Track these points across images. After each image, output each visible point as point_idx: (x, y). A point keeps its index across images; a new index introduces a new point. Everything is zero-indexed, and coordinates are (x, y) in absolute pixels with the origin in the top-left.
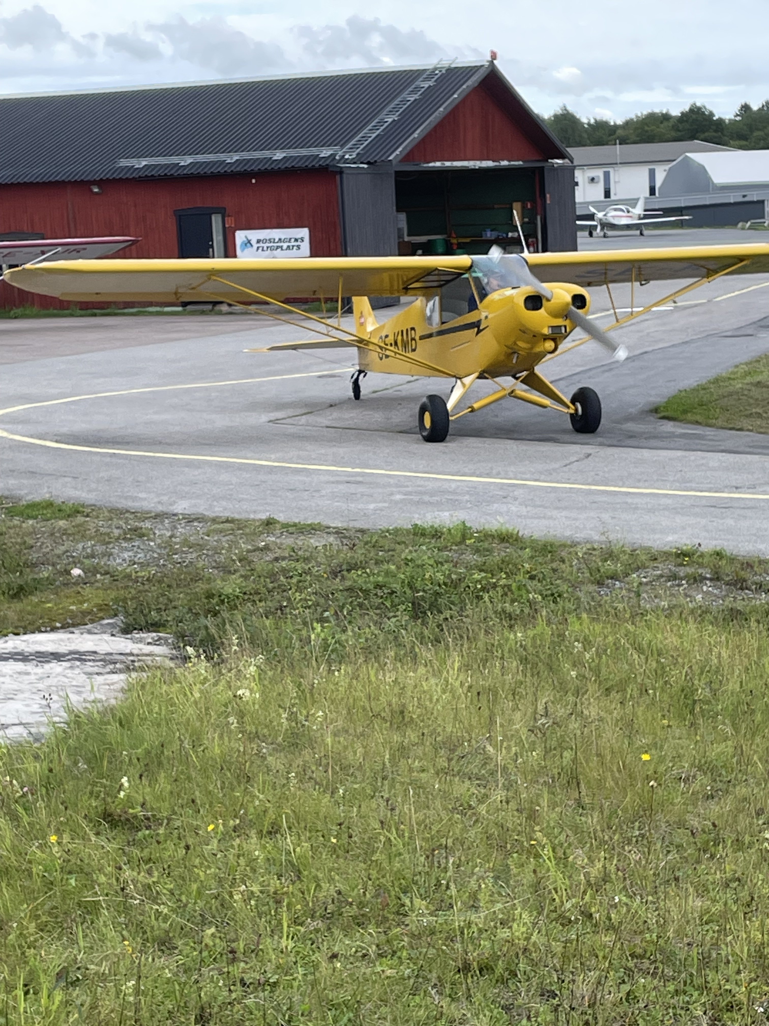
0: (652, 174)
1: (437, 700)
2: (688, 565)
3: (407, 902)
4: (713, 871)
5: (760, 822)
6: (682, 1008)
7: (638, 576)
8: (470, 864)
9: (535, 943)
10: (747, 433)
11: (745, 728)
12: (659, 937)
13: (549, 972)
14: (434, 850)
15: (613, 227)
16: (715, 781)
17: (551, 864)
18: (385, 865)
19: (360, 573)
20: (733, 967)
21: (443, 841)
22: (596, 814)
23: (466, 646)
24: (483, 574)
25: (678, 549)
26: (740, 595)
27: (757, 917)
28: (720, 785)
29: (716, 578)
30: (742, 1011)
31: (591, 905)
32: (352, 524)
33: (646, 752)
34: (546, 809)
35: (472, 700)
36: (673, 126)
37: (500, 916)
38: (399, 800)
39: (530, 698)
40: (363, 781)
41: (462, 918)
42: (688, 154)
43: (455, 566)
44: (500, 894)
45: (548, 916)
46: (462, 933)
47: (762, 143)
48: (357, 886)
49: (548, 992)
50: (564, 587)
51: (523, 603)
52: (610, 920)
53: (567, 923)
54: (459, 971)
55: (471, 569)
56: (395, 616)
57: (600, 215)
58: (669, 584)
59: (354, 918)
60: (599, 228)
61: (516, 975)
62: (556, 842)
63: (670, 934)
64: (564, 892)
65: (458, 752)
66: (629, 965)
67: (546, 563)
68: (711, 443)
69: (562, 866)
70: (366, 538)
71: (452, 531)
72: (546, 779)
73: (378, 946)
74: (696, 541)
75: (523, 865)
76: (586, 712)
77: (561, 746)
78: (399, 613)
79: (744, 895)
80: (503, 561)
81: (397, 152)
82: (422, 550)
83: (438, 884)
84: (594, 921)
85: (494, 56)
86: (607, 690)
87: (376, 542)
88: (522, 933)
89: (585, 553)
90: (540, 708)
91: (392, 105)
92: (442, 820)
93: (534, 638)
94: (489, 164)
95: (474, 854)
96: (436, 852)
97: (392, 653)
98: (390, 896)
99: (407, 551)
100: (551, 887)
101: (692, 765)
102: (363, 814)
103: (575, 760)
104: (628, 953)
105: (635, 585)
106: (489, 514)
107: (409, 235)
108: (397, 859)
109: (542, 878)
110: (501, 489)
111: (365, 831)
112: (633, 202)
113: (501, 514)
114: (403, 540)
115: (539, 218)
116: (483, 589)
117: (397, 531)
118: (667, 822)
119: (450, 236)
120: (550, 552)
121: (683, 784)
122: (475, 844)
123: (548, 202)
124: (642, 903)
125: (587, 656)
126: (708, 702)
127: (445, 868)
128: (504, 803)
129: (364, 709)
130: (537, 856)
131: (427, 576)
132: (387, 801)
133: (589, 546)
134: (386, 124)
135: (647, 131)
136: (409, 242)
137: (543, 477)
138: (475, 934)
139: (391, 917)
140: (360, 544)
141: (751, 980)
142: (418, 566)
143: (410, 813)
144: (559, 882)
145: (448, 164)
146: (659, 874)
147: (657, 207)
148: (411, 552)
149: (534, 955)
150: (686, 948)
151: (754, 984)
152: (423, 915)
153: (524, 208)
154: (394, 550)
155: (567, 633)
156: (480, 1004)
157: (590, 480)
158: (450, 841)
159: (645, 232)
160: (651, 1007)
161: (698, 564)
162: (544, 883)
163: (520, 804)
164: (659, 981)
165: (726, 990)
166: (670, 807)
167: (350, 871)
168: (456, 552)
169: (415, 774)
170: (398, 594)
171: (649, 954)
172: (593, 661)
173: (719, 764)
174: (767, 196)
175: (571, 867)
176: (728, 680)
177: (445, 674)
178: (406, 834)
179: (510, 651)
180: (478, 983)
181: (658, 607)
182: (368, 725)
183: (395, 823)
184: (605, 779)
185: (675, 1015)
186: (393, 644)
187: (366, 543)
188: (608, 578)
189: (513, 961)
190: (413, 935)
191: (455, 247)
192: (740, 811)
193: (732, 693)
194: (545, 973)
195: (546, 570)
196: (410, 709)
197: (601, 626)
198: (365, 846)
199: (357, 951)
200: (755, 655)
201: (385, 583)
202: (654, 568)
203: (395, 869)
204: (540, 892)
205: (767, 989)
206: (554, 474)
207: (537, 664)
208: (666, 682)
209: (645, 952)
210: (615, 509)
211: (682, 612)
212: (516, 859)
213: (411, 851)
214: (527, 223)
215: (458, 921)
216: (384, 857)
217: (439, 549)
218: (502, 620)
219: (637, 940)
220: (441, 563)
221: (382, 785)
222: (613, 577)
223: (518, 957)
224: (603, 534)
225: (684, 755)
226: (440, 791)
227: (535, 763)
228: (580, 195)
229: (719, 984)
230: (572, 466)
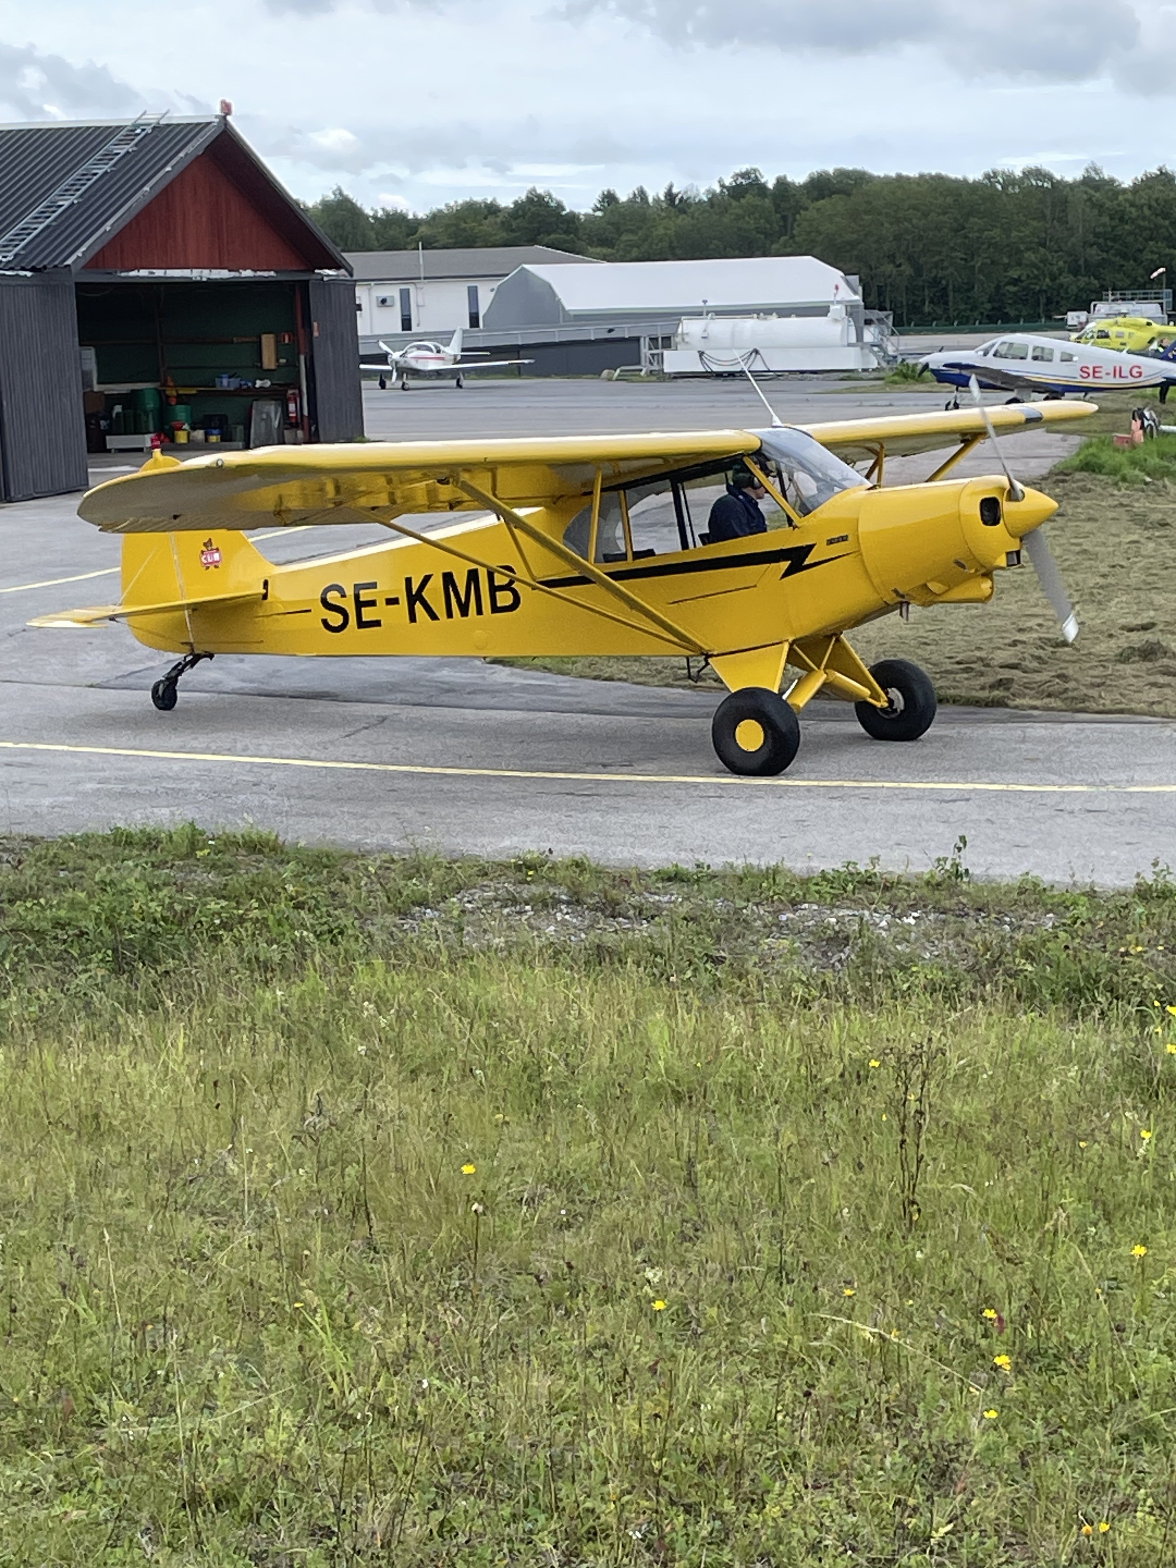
0: (473, 295)
1: (151, 1096)
2: (532, 881)
3: (104, 1406)
4: (568, 1335)
5: (639, 1259)
6: (522, 1541)
7: (460, 900)
8: (202, 1342)
9: (300, 1457)
10: (620, 684)
11: (618, 1122)
12: (488, 1437)
13: (322, 1499)
14: (144, 1324)
15: (416, 373)
16: (573, 1201)
17: (326, 1338)
18: (69, 1351)
19: (29, 905)
20: (597, 1475)
21: (161, 1310)
22: (394, 1259)
23: (196, 1013)
24: (224, 903)
25: (519, 857)
26: (611, 926)
27: (632, 1398)
28: (580, 1208)
29: (575, 901)
30: (610, 1540)
31: (387, 1393)
32: (16, 829)
33: (469, 1162)
34: (318, 1254)
35: (205, 1095)
36: (503, 223)
37: (248, 1420)
38: (91, 1251)
39: (296, 1086)
40: (35, 1224)
41: (189, 1426)
42: (526, 266)
43: (180, 891)
44: (248, 1387)
45: (321, 1416)
46: (189, 1448)
47: (635, 252)
48: (24, 1387)
49: (320, 1529)
50: (347, 920)
51: (285, 945)
52: (416, 1415)
53: (348, 1422)
54: (184, 1506)
55: (206, 895)
56: (86, 971)
57: (396, 356)
58: (506, 911)
59: (21, 1434)
60: (395, 374)
61: (272, 1507)
62: (335, 1304)
63: (505, 1431)
64: (346, 1378)
65: (184, 1175)
66: (442, 1481)
67: (319, 883)
68: (565, 699)
69: (342, 1338)
70: (39, 851)
71: (175, 837)
72: (320, 1209)
73: (57, 1476)
74: (545, 846)
75: (284, 1341)
76: (381, 1107)
77: (342, 1160)
78: (92, 966)
79: (613, 1367)
80: (254, 883)
81: (79, 253)
82: (128, 867)
83: (152, 1376)
84: (391, 1419)
85: (227, 108)
86: (412, 1072)
87: (55, 856)
88: (282, 1443)
89: (380, 868)
90: (311, 1102)
91: (70, 181)
92: (157, 1278)
93: (301, 998)
94: (223, 274)
95: (207, 1328)
96: (150, 1327)
97: (82, 1028)
98: (76, 1399)
99: (104, 869)
100: (326, 1371)
101: (538, 1180)
102: (34, 1275)
103: (362, 1178)
104: (442, 1464)
105: (455, 913)
106: (232, 811)
107: (99, 383)
108: (88, 1341)
109: (312, 1359)
110: (250, 771)
111: (37, 1301)
112: (445, 337)
113: (250, 811)
114: (98, 852)
115: (302, 358)
116: (224, 925)
117: (86, 840)
118: (502, 1265)
119: (164, 384)
120: (326, 867)
121: (525, 1208)
122: (210, 1313)
123: (316, 334)
124: (463, 1386)
125: (383, 1022)
126: (562, 1085)
127: (164, 1351)
128: (254, 1249)
129: (36, 1113)
130: (305, 1326)
131: (136, 907)
132: (72, 1254)
133: (385, 856)
134: (61, 210)
135: (464, 230)
136: (101, 393)
137: (314, 753)
138: (209, 1449)
139: (78, 1429)
140: (29, 860)
141: (624, 1493)
142: (122, 892)
143: (108, 1270)
144: (339, 1362)
145: (159, 273)
146: (488, 1344)
147: (481, 345)
148: (109, 871)
149: (299, 1474)
150: (528, 1451)
151: (627, 1498)
152: (128, 1424)
153: (278, 343)
154: (82, 869)
155: (352, 988)
156: (216, 1554)
157: (386, 757)
158: (170, 1310)
159: (464, 383)
160: (475, 1542)
161: (549, 880)
162: (315, 1365)
163: (279, 1249)
164: (488, 1502)
165: (587, 1510)
166: (507, 1243)
167: (13, 1364)
168: (181, 869)
169: (117, 1211)
170: (91, 937)
171: (473, 1463)
172: (393, 1030)
173: (579, 1176)
174: (643, 331)
175: (358, 1339)
176: (592, 1052)
177: (163, 1056)
178: (102, 1303)
179: (265, 1019)
180: (213, 1523)
181: (489, 947)
182: (42, 1138)
183: (85, 1287)
184: (408, 1205)
185: (510, 1551)
186: (83, 1014)
187: (39, 859)
188: (414, 903)
189: (267, 1486)
190: (112, 1455)
191: (173, 401)
192: (607, 1244)
193: (599, 1070)
194: (316, 1500)
195: (320, 894)
196: (109, 1111)
197: (403, 977)
198: (37, 1325)
199: (23, 1486)
200: (632, 1012)
201: (71, 919)
202: (483, 888)
203: (85, 1357)
204: (310, 1379)
205: (647, 1504)
206: (331, 748)
207: (306, 1037)
208: (500, 1058)
209: (468, 1460)
210: (425, 801)
211: (524, 954)
212: (274, 1333)
213: (109, 1327)
214: (285, 365)
215: (182, 1429)
216: (67, 1339)
217: (153, 865)
218: (252, 972)
219: (456, 1443)
220: (157, 886)
221: (65, 1229)
222: (423, 903)
223: (275, 1480)
224: (406, 837)
225: (527, 1166)
226: (156, 1234)
227: (302, 1186)
228: (364, 327)
229: (576, 1501)
230: (358, 736)
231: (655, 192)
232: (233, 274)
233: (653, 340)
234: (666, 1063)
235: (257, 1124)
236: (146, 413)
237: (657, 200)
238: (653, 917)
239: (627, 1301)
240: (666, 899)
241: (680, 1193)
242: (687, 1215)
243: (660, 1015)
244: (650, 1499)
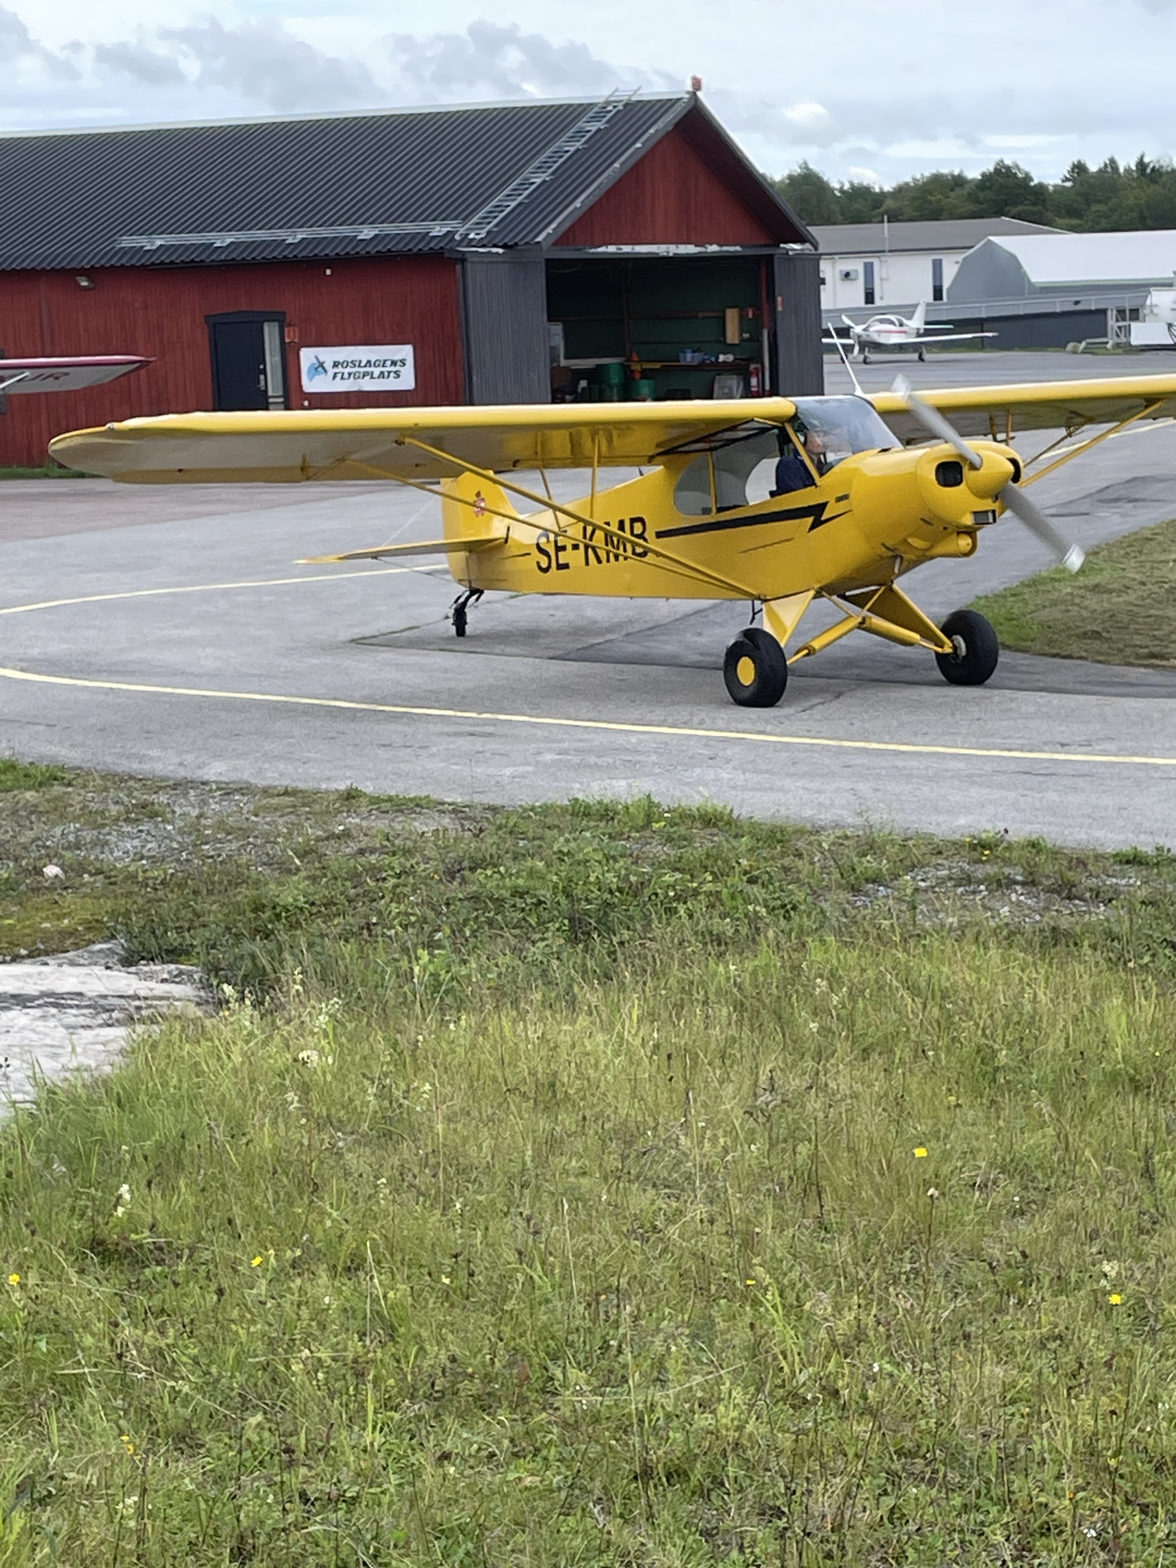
0: (937, 267)
1: (607, 1066)
2: (988, 861)
3: (559, 1374)
4: (1022, 1325)
5: (1094, 1250)
6: (973, 1532)
7: (913, 878)
8: (654, 1315)
9: (751, 1435)
10: (1079, 662)
11: (1073, 1109)
12: (939, 1424)
13: (772, 1478)
14: (598, 1294)
15: (878, 347)
16: (1026, 1188)
17: (777, 1316)
18: (525, 1317)
19: (489, 873)
20: (1050, 1471)
21: (614, 1281)
22: (846, 1239)
23: (650, 984)
24: (678, 875)
25: (974, 837)
26: (1067, 908)
27: (1087, 1394)
28: (1033, 1195)
29: (1030, 882)
30: (1064, 1536)
31: (838, 1375)
32: (477, 799)
33: (921, 1144)
34: (769, 1232)
35: (659, 1067)
36: (969, 195)
37: (700, 1394)
38: (547, 1218)
39: (748, 1062)
40: (493, 1189)
41: (642, 1398)
42: (992, 238)
43: (635, 863)
44: (698, 1360)
45: (771, 1393)
46: (641, 1421)
47: (1104, 223)
48: (480, 1350)
49: (771, 1508)
50: (801, 895)
51: (738, 919)
52: (866, 1399)
53: (800, 1403)
54: (636, 1478)
55: (660, 867)
56: (543, 939)
57: (858, 329)
58: (960, 890)
59: (477, 1398)
60: (857, 349)
61: (723, 1484)
62: (785, 1281)
63: (957, 1420)
64: (797, 1358)
65: (639, 1146)
66: (893, 1467)
67: (773, 858)
69: (793, 1317)
70: (500, 820)
71: (631, 810)
72: (770, 1186)
73: (512, 1441)
74: (1001, 826)
75: (734, 1317)
76: (832, 1085)
77: (794, 1136)
78: (549, 935)
79: (1068, 1360)
80: (708, 856)
81: (550, 230)
82: (585, 838)
83: (605, 1347)
84: (842, 1401)
85: (697, 84)
86: (864, 1050)
87: (515, 825)
88: (733, 1420)
89: (834, 844)
90: (763, 1078)
91: (542, 158)
92: (611, 1249)
93: (754, 973)
94: (690, 249)
95: (659, 1301)
96: (603, 1297)
97: (538, 996)
98: (531, 1365)
99: (562, 839)
100: (776, 1350)
101: (991, 1165)
102: (491, 1241)
103: (814, 1157)
104: (892, 1449)
105: (909, 891)
106: (687, 784)
107: (567, 357)
108: (543, 1308)
109: (762, 1337)
110: (706, 745)
111: (494, 1266)
112: (908, 311)
113: (706, 785)
114: (557, 822)
115: (765, 332)
116: (678, 898)
117: (546, 810)
118: (953, 1250)
119: (629, 360)
120: (780, 841)
121: (977, 1194)
122: (661, 1286)
123: (780, 308)
124: (914, 1372)
125: (835, 999)
126: (1016, 1070)
127: (617, 1322)
128: (706, 1223)
129: (494, 1080)
130: (756, 1303)
131: (593, 878)
132: (528, 1221)
133: (839, 833)
134: (533, 187)
135: (931, 202)
136: (567, 368)
138: (661, 1422)
139: (533, 1396)
140: (490, 829)
141: (1078, 1489)
142: (579, 863)
143: (564, 1238)
144: (790, 1342)
145: (626, 249)
146: (940, 1329)
147: (944, 318)
148: (567, 841)
149: (749, 1452)
150: (980, 1441)
151: (1081, 1494)
152: (581, 1393)
153: (742, 318)
154: (541, 838)
155: (804, 965)
156: (667, 1528)
157: (841, 733)
158: (624, 1281)
159: (927, 356)
160: (926, 1530)
161: (1003, 860)
162: (766, 1343)
163: (730, 1224)
164: (940, 1491)
165: (1040, 1504)
166: (958, 1228)
167: (471, 1327)
168: (637, 841)
169: (572, 1179)
170: (548, 906)
171: (924, 1450)
172: (844, 1007)
173: (1033, 1163)
174: (1110, 303)
175: (808, 1319)
176: (1047, 1036)
177: (619, 1027)
178: (557, 1271)
179: (718, 993)
180: (664, 1496)
181: (943, 926)
182: (500, 1105)
183: (540, 1253)
184: (860, 1186)
185: (962, 1542)
186: (540, 982)
187: (500, 828)
188: (867, 881)
189: (718, 1463)
190: (565, 1424)
191: (637, 376)
192: (1063, 1234)
193: (1053, 1055)
194: (767, 1480)
195: (774, 869)
196: (566, 1079)
197: (856, 954)
198: (494, 1289)
199: (479, 1449)
200: (1089, 998)
201: (529, 888)
202: (937, 867)
203: (539, 1324)
204: (761, 1357)
205: (1101, 1501)
206: (787, 723)
207: (758, 1012)
208: (953, 1039)
209: (919, 1446)
210: (878, 777)
211: (978, 933)
212: (724, 1308)
213: (564, 1296)
214: (748, 340)
215: (635, 1402)
216: (522, 1305)
217: (610, 837)
218: (705, 944)
219: (907, 1429)
220: (614, 858)
221: (522, 1195)
222: (876, 880)
223: (725, 1456)
224: (860, 814)
225: (980, 1150)
226: (609, 1204)
227: (753, 1162)
228: (828, 299)
229: (1029, 1495)
230: (814, 711)
231: (1126, 162)
232: (699, 249)
233: (1121, 313)
234: (1123, 1049)
235: (710, 1098)
236: (611, 387)
237: (1128, 171)
238: (1110, 901)
239: (1082, 1293)
240: (1124, 882)
241: (1138, 1186)
242: (1144, 1207)
243: (1117, 1001)
244: (1104, 1496)
